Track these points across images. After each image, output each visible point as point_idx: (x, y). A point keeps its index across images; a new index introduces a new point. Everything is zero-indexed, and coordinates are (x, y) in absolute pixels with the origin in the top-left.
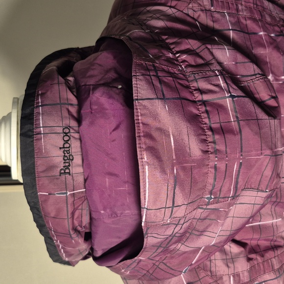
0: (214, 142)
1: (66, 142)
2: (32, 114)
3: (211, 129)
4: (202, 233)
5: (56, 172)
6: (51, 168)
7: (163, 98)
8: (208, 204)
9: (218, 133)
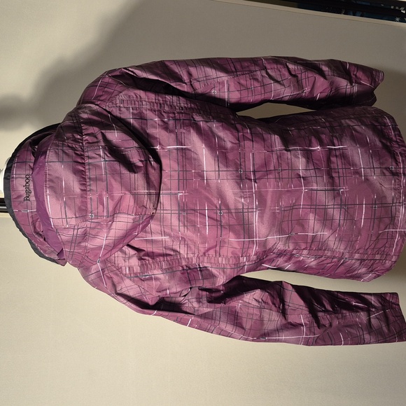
0: (90, 185)
1: (27, 183)
2: (11, 167)
3: (90, 178)
4: (95, 236)
5: (22, 199)
6: (19, 196)
7: (62, 162)
8: (92, 219)
9: (93, 181)
